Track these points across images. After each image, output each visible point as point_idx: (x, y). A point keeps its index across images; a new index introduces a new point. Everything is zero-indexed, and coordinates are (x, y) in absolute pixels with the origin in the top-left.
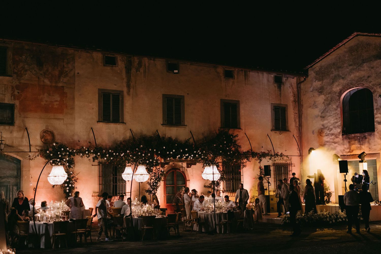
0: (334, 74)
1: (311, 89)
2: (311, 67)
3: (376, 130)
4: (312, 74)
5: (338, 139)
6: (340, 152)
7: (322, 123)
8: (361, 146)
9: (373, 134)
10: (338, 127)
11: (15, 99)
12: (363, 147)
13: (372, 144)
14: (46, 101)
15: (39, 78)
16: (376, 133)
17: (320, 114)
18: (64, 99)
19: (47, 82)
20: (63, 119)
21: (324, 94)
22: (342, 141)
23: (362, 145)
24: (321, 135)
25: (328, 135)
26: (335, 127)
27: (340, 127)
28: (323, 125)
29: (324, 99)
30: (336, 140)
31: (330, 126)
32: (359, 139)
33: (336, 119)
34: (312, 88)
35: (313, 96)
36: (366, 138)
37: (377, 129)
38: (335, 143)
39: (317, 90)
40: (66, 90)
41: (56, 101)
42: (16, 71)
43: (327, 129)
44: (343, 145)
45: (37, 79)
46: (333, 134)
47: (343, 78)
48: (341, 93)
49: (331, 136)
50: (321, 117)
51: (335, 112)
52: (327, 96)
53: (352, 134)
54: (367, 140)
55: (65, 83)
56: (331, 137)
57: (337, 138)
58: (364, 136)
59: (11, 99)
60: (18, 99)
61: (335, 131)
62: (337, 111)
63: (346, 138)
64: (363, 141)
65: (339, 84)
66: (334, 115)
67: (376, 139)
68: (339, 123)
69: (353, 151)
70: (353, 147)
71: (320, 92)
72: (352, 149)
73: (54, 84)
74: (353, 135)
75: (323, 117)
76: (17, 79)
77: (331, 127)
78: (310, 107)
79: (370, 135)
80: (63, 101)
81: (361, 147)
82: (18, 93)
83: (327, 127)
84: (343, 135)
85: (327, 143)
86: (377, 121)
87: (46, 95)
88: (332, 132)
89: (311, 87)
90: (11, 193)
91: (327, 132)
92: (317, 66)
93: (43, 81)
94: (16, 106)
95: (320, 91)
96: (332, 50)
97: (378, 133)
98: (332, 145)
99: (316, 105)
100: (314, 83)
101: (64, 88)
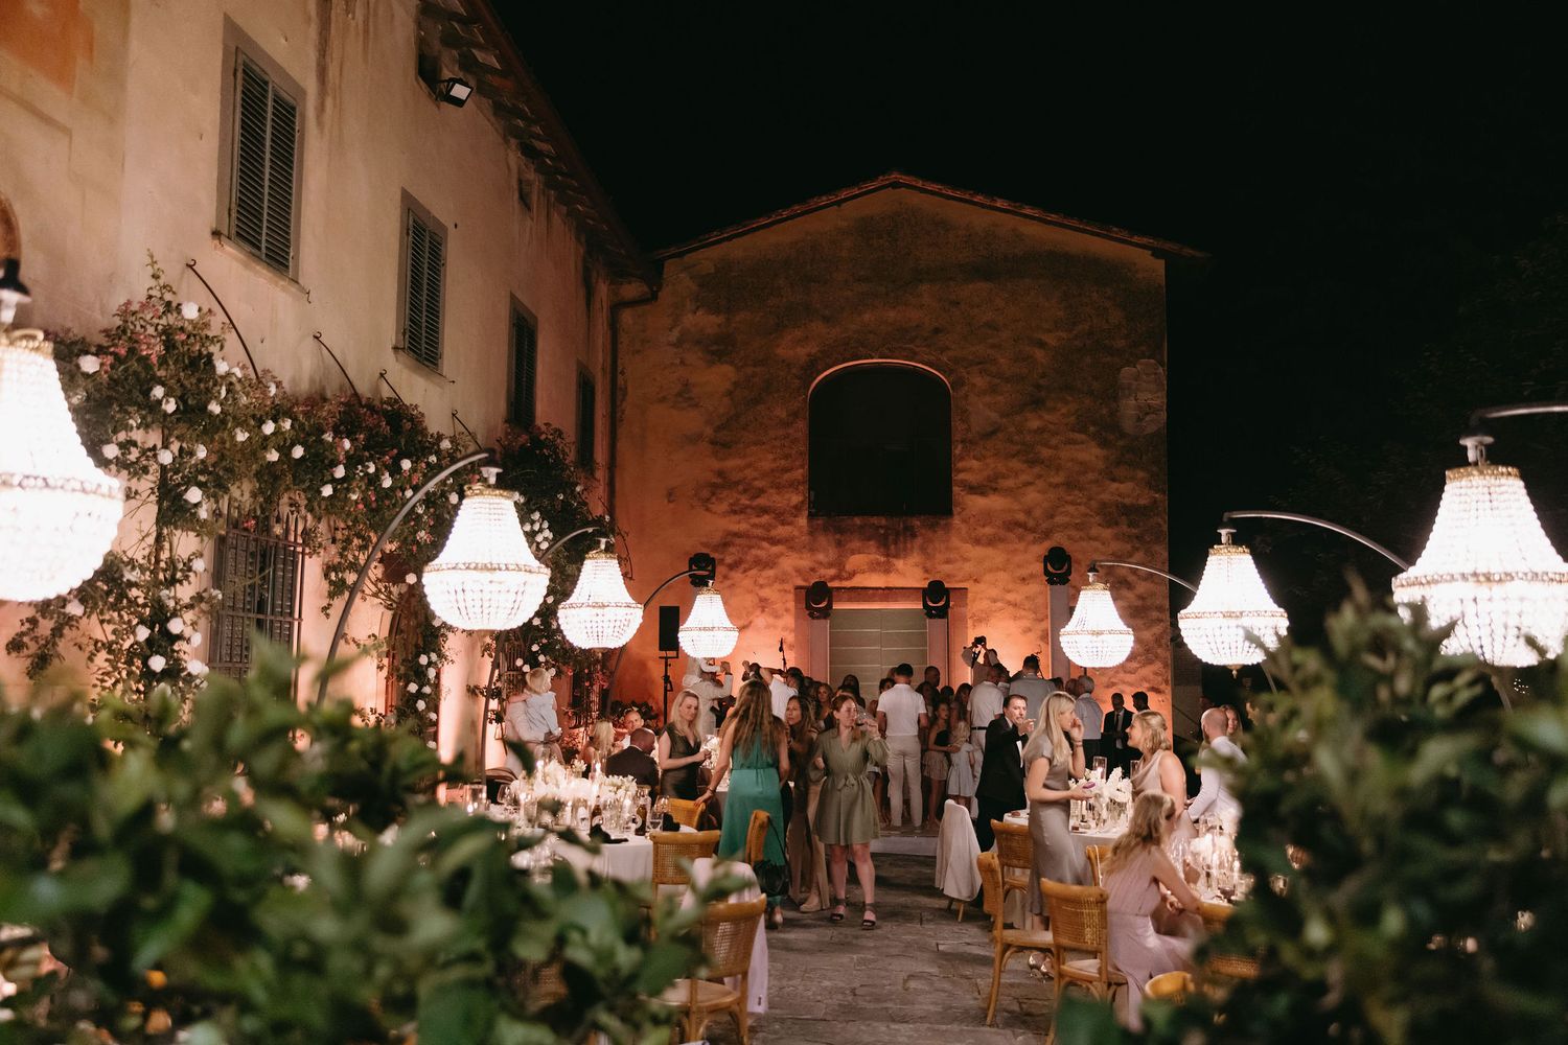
0: (785, 300)
1: (675, 335)
2: (681, 255)
3: (956, 510)
4: (679, 279)
5: (788, 528)
6: (794, 574)
7: (716, 465)
8: (894, 561)
9: (942, 522)
10: (793, 485)
12: (899, 564)
13: (939, 557)
16: (956, 521)
17: (709, 431)
21: (731, 363)
22: (805, 538)
23: (897, 556)
24: (707, 509)
25: (742, 512)
26: (779, 487)
27: (801, 488)
28: (720, 473)
29: (733, 380)
30: (781, 531)
31: (756, 479)
32: (886, 536)
33: (786, 457)
34: (676, 333)
35: (678, 361)
36: (914, 536)
37: (963, 509)
38: (774, 542)
39: (698, 342)
43: (741, 488)
44: (812, 550)
46: (764, 511)
47: (826, 319)
48: (812, 367)
49: (758, 516)
50: (713, 442)
51: (781, 432)
52: (749, 370)
53: (854, 516)
54: (919, 541)
56: (756, 520)
57: (783, 524)
58: (906, 528)
61: (776, 498)
62: (791, 431)
63: (825, 529)
64: (901, 546)
65: (807, 337)
66: (777, 443)
67: (955, 542)
68: (800, 473)
69: (852, 575)
70: (855, 561)
71: (713, 353)
72: (848, 567)
74: (858, 521)
75: (725, 445)
77: (758, 484)
78: (663, 400)
79: (932, 527)
81: (888, 562)
83: (737, 483)
84: (811, 516)
85: (738, 541)
86: (962, 481)
88: (761, 501)
89: (670, 330)
91: (739, 500)
92: (707, 258)
95: (715, 348)
96: (785, 214)
97: (964, 521)
98: (759, 548)
99: (691, 399)
100: (690, 316)
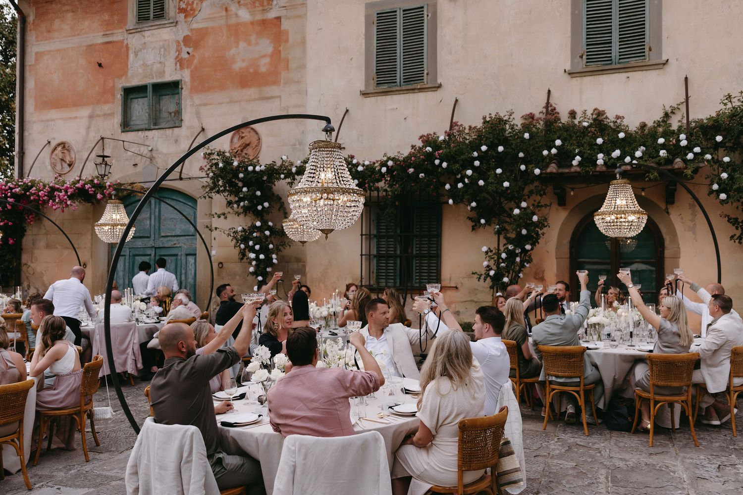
11: (182, 68)
14: (243, 61)
15: (226, 10)
18: (281, 48)
19: (244, 15)
20: (280, 97)
40: (285, 25)
41: (264, 56)
42: (183, 6)
45: (224, 13)
55: (284, 7)
59: (176, 69)
60: (188, 67)
73: (259, 17)
76: (186, 22)
80: (280, 52)
82: (188, 53)
87: (242, 45)
90: (183, 272)
93: (236, 15)
94: (185, 82)
101: (280, 21)
